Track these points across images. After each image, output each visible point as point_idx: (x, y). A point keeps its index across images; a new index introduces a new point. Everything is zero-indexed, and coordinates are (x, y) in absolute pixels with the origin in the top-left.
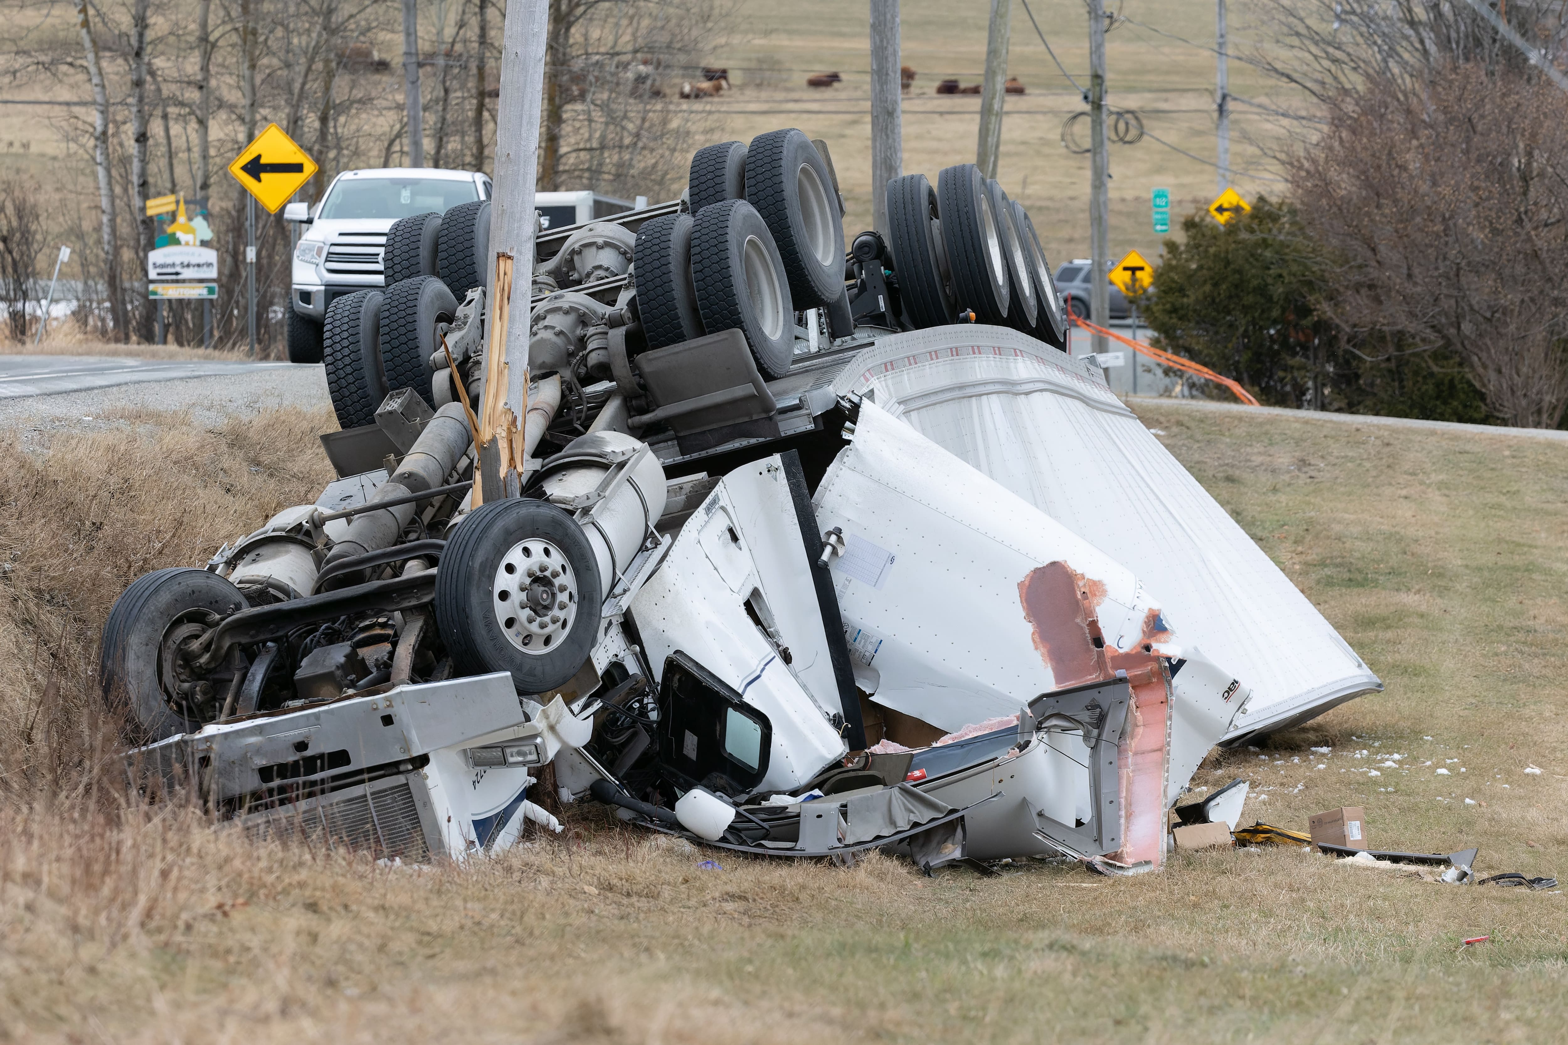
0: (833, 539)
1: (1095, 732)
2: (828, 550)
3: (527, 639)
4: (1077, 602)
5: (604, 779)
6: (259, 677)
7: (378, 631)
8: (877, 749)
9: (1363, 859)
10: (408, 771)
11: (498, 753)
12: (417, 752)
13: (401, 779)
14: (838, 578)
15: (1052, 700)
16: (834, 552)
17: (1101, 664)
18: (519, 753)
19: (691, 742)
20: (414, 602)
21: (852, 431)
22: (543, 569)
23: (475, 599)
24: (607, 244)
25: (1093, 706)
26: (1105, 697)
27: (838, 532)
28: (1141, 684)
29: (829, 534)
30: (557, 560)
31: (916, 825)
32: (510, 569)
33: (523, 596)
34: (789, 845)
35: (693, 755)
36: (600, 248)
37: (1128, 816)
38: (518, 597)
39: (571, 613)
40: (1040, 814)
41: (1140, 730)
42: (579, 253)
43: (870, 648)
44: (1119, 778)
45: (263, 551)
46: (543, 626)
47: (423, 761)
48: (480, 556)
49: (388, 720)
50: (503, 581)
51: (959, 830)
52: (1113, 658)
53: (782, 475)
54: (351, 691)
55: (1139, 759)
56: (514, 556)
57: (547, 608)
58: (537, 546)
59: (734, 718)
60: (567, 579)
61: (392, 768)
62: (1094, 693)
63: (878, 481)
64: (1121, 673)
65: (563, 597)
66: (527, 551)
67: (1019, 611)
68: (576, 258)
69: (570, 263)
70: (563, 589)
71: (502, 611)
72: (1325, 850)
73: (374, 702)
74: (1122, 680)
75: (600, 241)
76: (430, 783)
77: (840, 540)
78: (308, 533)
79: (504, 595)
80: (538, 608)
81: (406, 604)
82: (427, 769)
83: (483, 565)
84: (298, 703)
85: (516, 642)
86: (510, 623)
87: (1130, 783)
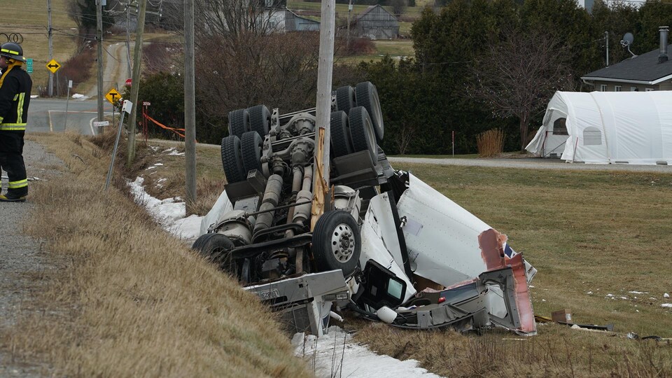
0: (404, 220)
1: (504, 286)
2: (402, 223)
3: (341, 258)
4: (497, 242)
5: (351, 303)
6: (247, 271)
7: (280, 254)
8: (425, 290)
9: (575, 327)
10: (306, 303)
11: (334, 296)
12: (310, 296)
13: (305, 306)
14: (405, 233)
15: (486, 275)
16: (404, 224)
17: (503, 263)
18: (341, 296)
19: (374, 290)
20: (300, 245)
21: (408, 184)
22: (346, 234)
23: (326, 245)
24: (306, 120)
25: (500, 277)
26: (504, 274)
27: (405, 217)
28: (516, 269)
29: (402, 218)
30: (349, 231)
31: (458, 318)
32: (336, 234)
33: (340, 243)
34: (414, 325)
35: (375, 294)
36: (304, 121)
37: (520, 315)
38: (339, 243)
39: (353, 249)
40: (489, 313)
41: (518, 285)
42: (297, 123)
43: (414, 256)
44: (515, 301)
45: (229, 226)
46: (346, 253)
47: (312, 299)
48: (328, 230)
49: (301, 286)
50: (335, 238)
51: (471, 320)
52: (507, 261)
53: (388, 199)
54: (284, 276)
55: (520, 295)
56: (337, 230)
57: (348, 247)
58: (343, 226)
59: (392, 282)
60: (352, 237)
61: (301, 302)
62: (500, 272)
63: (418, 201)
64: (509, 266)
65: (351, 243)
66: (341, 228)
67: (478, 245)
68: (296, 125)
69: (293, 126)
70: (352, 240)
71: (334, 248)
72: (560, 323)
73: (296, 280)
74: (510, 268)
75: (304, 119)
76: (314, 307)
77: (406, 220)
78: (243, 220)
79: (335, 243)
80: (344, 246)
81: (297, 246)
82: (313, 302)
83: (329, 233)
84: (267, 280)
85: (338, 259)
86: (336, 252)
87: (519, 303)
